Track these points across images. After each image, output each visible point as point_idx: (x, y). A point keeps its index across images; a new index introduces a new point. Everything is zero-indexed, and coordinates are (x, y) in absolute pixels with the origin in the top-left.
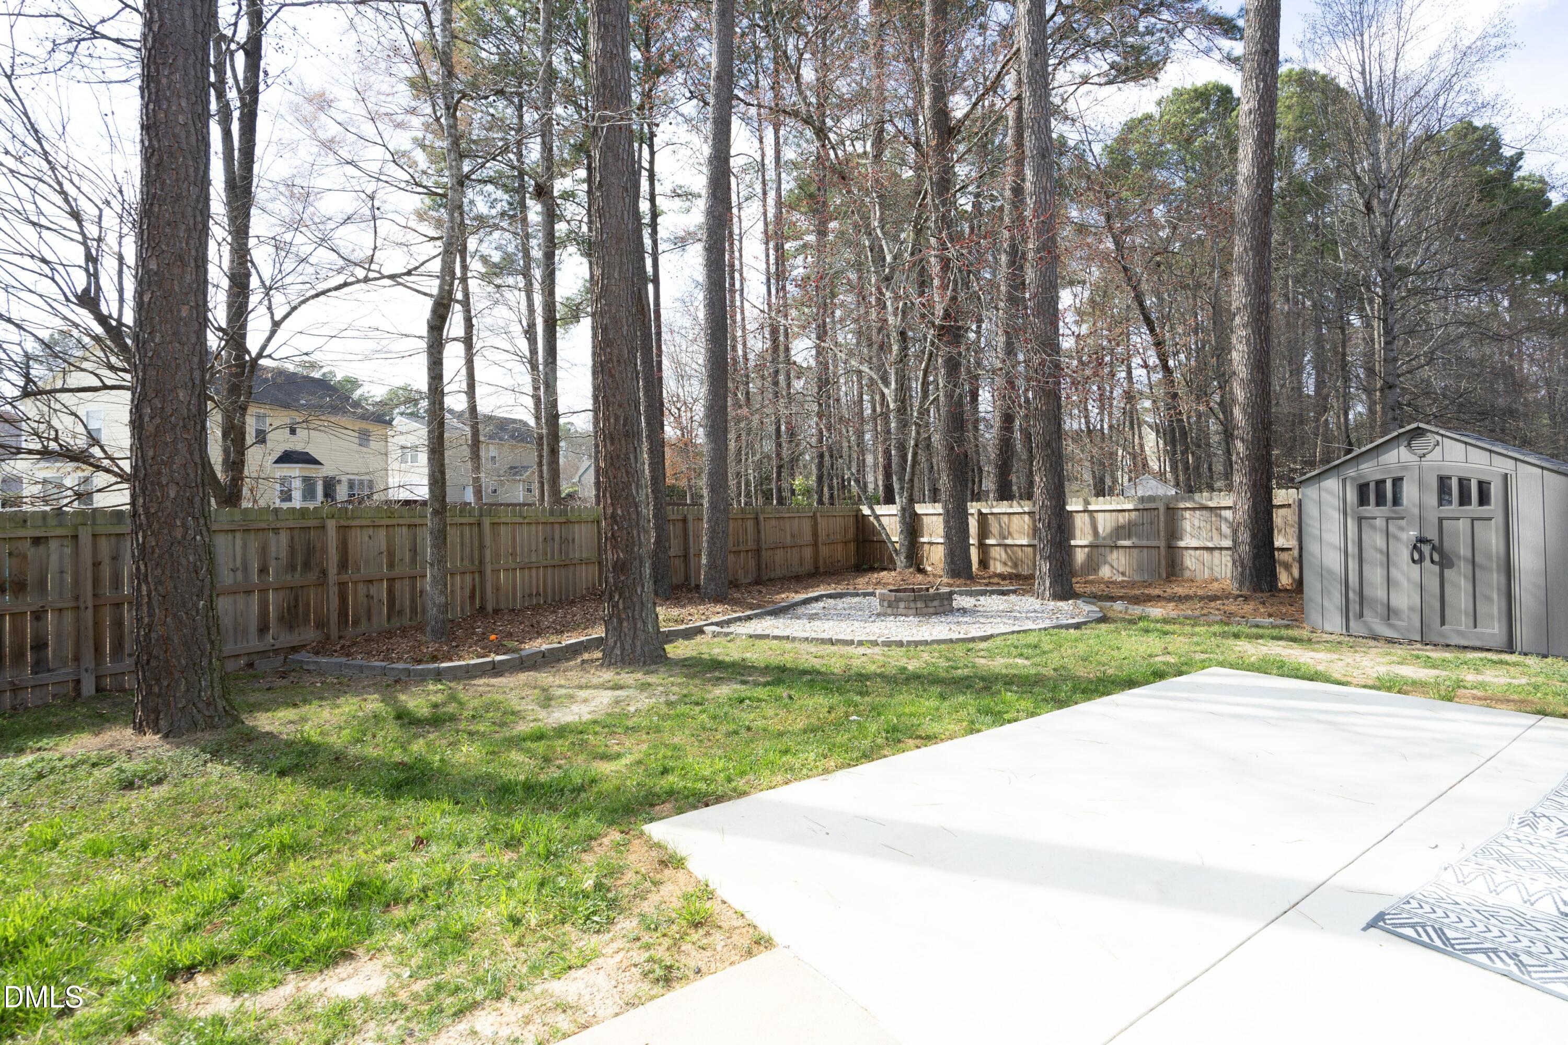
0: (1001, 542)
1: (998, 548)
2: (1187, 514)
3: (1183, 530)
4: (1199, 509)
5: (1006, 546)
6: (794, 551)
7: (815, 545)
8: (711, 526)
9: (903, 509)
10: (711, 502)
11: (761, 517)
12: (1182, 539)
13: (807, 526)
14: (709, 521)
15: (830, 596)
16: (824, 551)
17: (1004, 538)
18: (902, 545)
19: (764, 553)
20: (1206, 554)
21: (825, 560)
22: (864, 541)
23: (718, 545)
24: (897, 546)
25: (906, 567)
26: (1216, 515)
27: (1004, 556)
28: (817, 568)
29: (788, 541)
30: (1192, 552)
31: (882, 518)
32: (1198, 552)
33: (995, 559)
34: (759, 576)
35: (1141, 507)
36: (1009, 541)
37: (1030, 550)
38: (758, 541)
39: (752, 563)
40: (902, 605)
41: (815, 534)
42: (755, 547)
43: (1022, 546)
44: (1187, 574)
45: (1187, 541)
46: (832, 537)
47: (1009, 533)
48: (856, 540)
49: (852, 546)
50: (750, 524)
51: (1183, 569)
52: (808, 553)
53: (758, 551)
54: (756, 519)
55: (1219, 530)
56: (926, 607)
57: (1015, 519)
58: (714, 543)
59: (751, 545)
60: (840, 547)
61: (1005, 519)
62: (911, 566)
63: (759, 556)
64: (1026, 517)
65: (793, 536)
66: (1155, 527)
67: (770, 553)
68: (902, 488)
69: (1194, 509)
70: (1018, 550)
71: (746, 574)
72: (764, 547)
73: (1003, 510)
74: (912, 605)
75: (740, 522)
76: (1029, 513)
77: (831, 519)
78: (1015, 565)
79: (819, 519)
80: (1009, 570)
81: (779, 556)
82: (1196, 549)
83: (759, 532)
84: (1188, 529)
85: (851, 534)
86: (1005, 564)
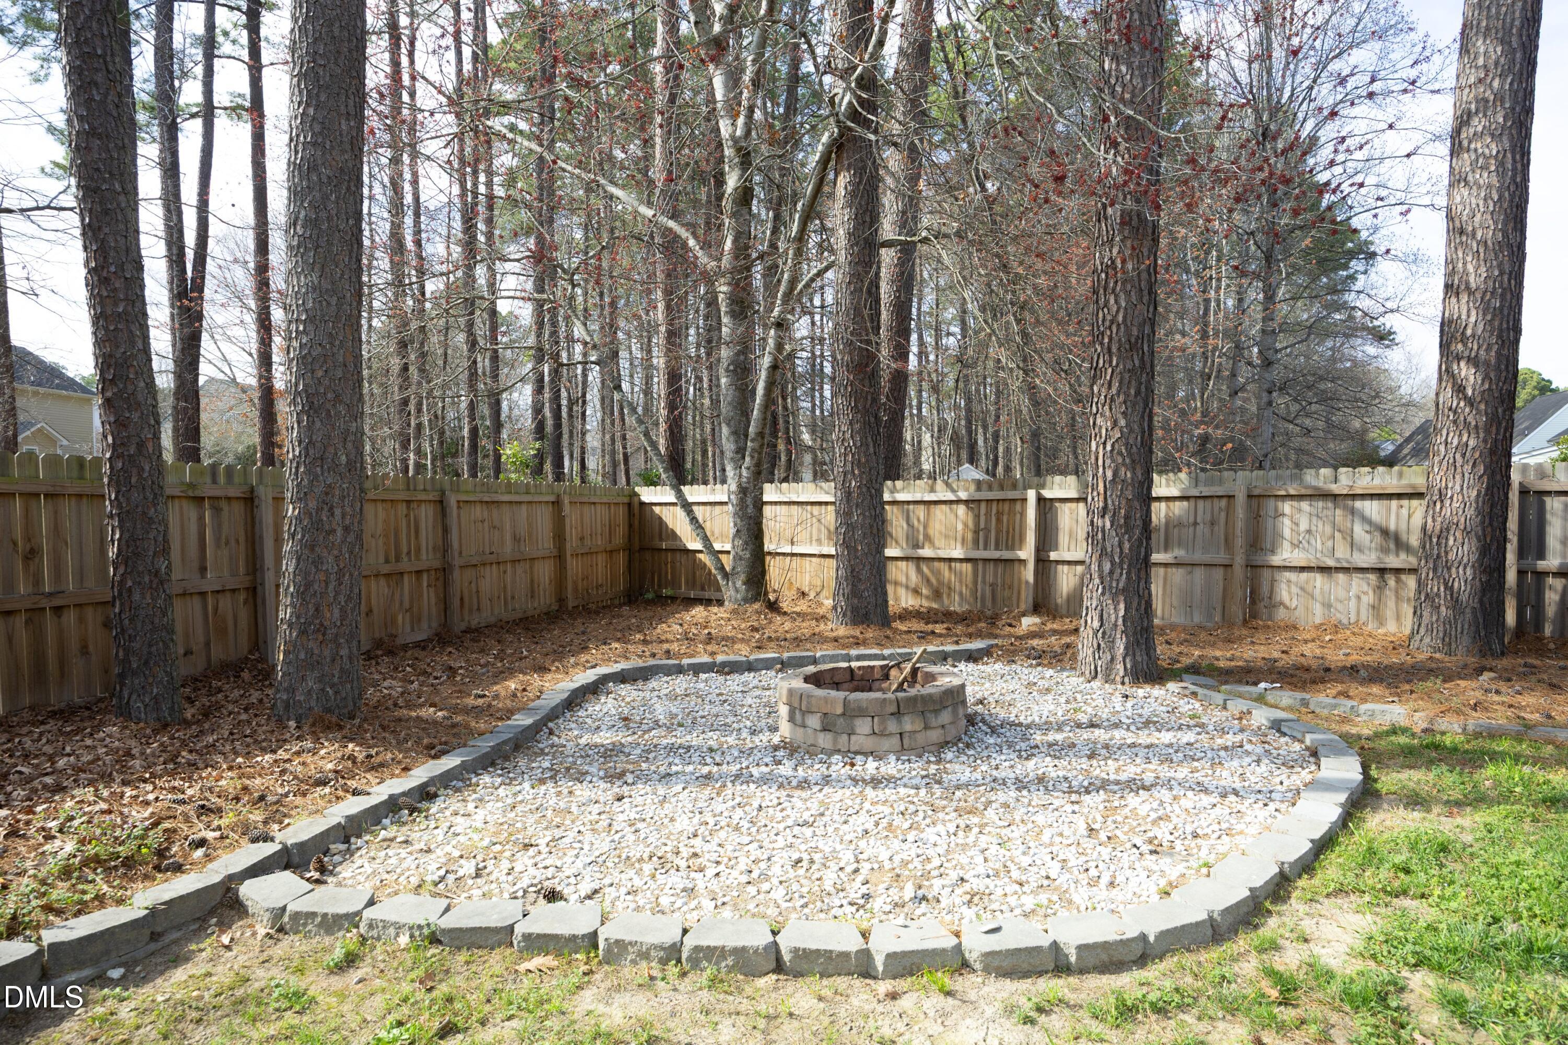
0: (910, 552)
1: (903, 565)
2: (1287, 507)
3: (1278, 536)
4: (1310, 497)
5: (919, 559)
6: (520, 569)
7: (560, 557)
8: (305, 512)
9: (743, 491)
10: (307, 443)
11: (452, 499)
12: (1273, 552)
13: (543, 520)
14: (302, 497)
15: (623, 678)
16: (574, 566)
17: (917, 546)
18: (738, 558)
19: (456, 574)
20: (1319, 580)
21: (575, 583)
22: (642, 549)
23: (330, 563)
24: (728, 562)
25: (746, 600)
26: (1345, 508)
27: (914, 577)
28: (561, 600)
29: (508, 549)
30: (1292, 576)
31: (695, 508)
32: (1304, 576)
33: (896, 583)
34: (445, 624)
35: (1195, 492)
36: (926, 552)
37: (967, 568)
38: (445, 549)
39: (429, 598)
40: (863, 726)
41: (559, 537)
42: (437, 564)
43: (950, 560)
44: (1281, 613)
45: (1285, 555)
46: (588, 542)
47: (927, 537)
48: (629, 549)
49: (621, 558)
50: (426, 514)
51: (1273, 604)
52: (545, 572)
53: (444, 572)
54: (441, 504)
55: (1349, 537)
56: (927, 727)
57: (940, 512)
58: (318, 562)
59: (428, 559)
60: (601, 559)
61: (921, 511)
62: (755, 599)
63: (446, 584)
64: (961, 510)
65: (516, 539)
66: (1220, 529)
67: (469, 574)
68: (740, 451)
69: (1301, 497)
70: (944, 567)
71: (416, 620)
72: (457, 562)
73: (918, 497)
74: (892, 726)
75: (402, 509)
76: (966, 502)
77: (586, 508)
78: (937, 594)
79: (567, 509)
80: (926, 603)
81: (489, 580)
82: (1303, 569)
83: (446, 530)
84: (1287, 533)
85: (619, 539)
86: (916, 592)
